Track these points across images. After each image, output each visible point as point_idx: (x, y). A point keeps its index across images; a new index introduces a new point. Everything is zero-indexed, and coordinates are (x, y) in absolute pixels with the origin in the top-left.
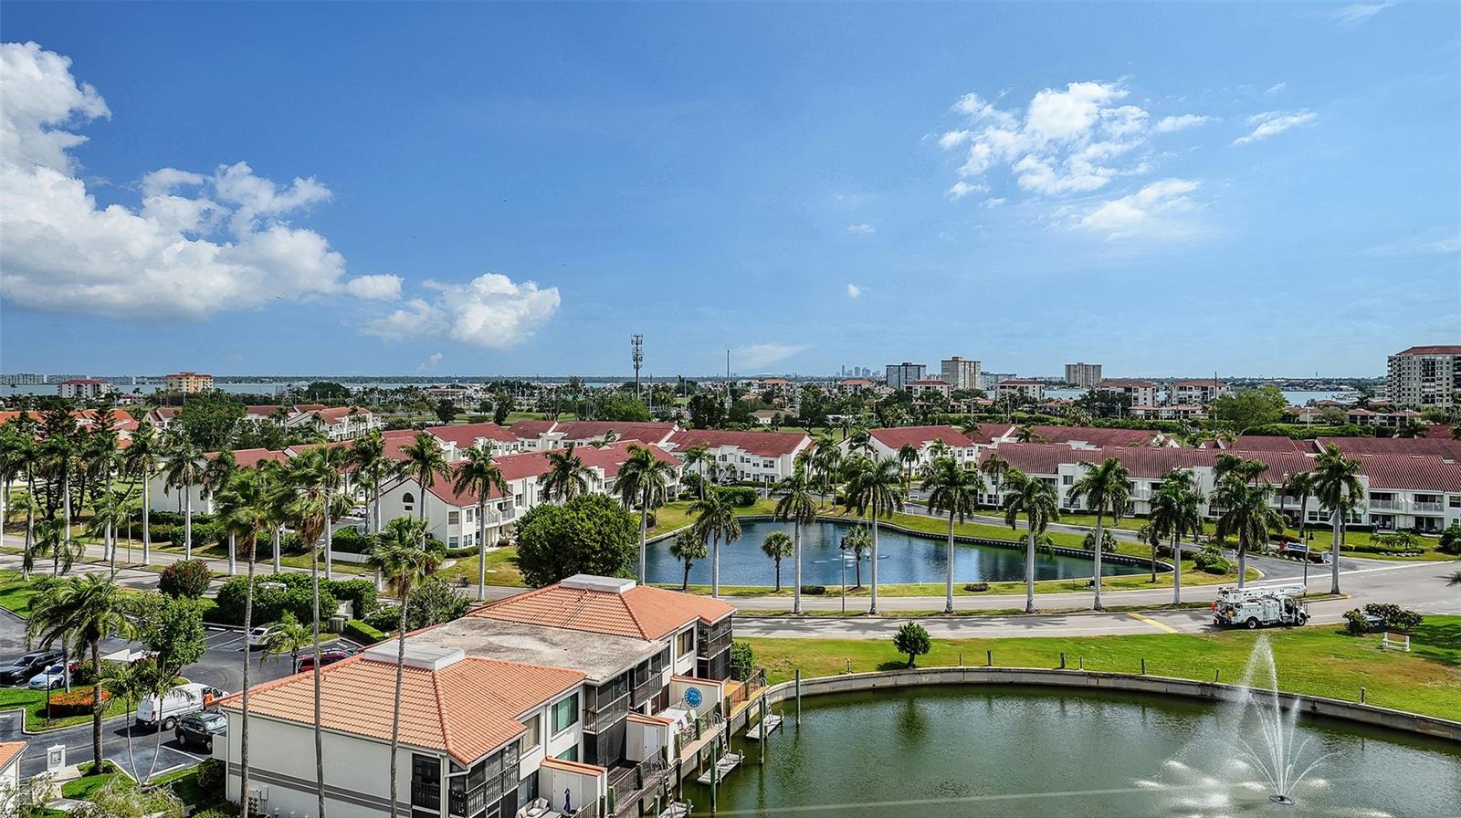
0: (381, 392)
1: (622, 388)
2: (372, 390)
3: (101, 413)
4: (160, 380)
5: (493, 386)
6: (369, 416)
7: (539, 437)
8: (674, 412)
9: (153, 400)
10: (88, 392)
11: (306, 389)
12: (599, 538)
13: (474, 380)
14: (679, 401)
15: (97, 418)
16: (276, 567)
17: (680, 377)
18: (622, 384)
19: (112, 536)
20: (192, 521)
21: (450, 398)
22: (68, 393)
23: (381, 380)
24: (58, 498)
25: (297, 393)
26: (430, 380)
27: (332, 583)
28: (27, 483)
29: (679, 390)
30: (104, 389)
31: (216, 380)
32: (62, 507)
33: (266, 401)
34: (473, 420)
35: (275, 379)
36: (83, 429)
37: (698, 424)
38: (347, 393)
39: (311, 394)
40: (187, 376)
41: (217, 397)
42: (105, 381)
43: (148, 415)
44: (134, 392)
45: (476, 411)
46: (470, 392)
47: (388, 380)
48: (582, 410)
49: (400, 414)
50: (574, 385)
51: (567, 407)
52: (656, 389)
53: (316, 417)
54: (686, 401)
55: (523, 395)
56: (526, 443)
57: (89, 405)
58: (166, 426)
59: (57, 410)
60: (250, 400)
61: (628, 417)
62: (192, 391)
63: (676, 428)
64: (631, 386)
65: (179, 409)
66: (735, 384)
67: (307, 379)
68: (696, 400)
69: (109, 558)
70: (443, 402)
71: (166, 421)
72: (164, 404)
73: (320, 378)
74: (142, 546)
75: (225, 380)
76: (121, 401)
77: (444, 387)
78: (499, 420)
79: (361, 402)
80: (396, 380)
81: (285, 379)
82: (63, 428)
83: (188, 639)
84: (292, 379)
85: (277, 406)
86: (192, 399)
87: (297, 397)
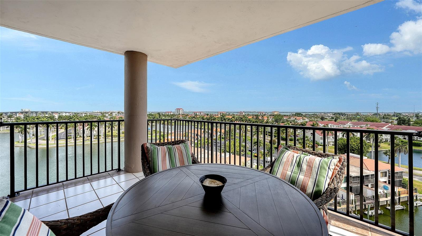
0: (309, 114)
1: (373, 115)
2: (307, 114)
4: (271, 112)
5: (335, 114)
6: (306, 119)
7: (345, 124)
8: (390, 121)
9: (270, 115)
10: (262, 114)
12: (357, 146)
13: (330, 113)
14: (393, 118)
15: (262, 118)
17: (394, 112)
18: (373, 114)
21: (324, 116)
22: (259, 114)
23: (309, 112)
26: (320, 113)
29: (394, 116)
30: (264, 114)
31: (280, 112)
33: (288, 116)
34: (329, 120)
35: (289, 112)
36: (260, 119)
37: (399, 124)
38: (302, 115)
39: (295, 115)
40: (275, 112)
41: (279, 115)
43: (269, 117)
44: (268, 114)
45: (330, 119)
46: (329, 115)
47: (311, 113)
48: (359, 120)
49: (313, 119)
50: (357, 114)
51: (354, 119)
52: (385, 115)
53: (295, 119)
54: (396, 118)
55: (343, 116)
56: (342, 125)
57: (261, 116)
58: (271, 119)
59: (257, 116)
60: (285, 116)
61: (372, 121)
62: (276, 114)
63: (390, 125)
64: (376, 114)
65: (273, 117)
66: (419, 114)
67: (295, 112)
68: (399, 118)
70: (322, 117)
73: (298, 112)
75: (281, 112)
76: (266, 115)
77: (323, 114)
78: (335, 121)
79: (305, 116)
80: (313, 113)
81: (291, 112)
85: (290, 116)
86: (276, 115)
87: (293, 115)
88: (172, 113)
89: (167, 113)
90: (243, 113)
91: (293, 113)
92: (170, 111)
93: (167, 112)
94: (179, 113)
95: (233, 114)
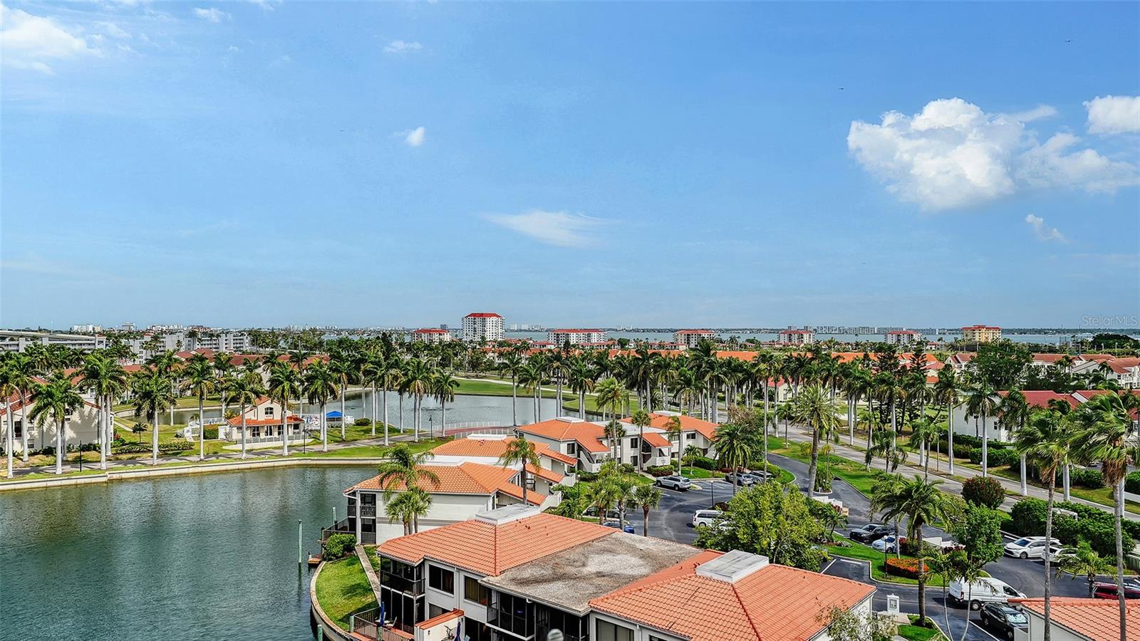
3: (917, 355)
4: (956, 331)
9: (953, 347)
10: (905, 340)
11: (1090, 340)
15: (914, 359)
16: (1065, 496)
19: (926, 448)
20: (989, 445)
22: (891, 340)
24: (887, 416)
25: (1082, 343)
27: (1127, 522)
28: (868, 403)
30: (916, 337)
31: (1004, 331)
32: (890, 422)
33: (1052, 350)
35: (1058, 331)
36: (904, 367)
39: (1096, 345)
40: (980, 328)
41: (1005, 347)
42: (917, 331)
43: (949, 358)
44: (939, 340)
53: (1103, 366)
57: (906, 350)
58: (963, 368)
59: (887, 352)
60: (1036, 348)
62: (983, 340)
65: (975, 354)
67: (1091, 331)
69: (923, 464)
71: (964, 364)
72: (962, 350)
73: (1105, 330)
74: (947, 459)
75: (1012, 331)
76: (928, 347)
81: (1068, 331)
82: (890, 365)
83: (988, 541)
84: (1076, 331)
85: (1061, 354)
86: (984, 347)
87: (1081, 347)
88: (447, 338)
89: (425, 337)
90: (806, 336)
91: (1080, 336)
92: (438, 327)
93: (425, 331)
94: (483, 338)
95: (752, 341)
